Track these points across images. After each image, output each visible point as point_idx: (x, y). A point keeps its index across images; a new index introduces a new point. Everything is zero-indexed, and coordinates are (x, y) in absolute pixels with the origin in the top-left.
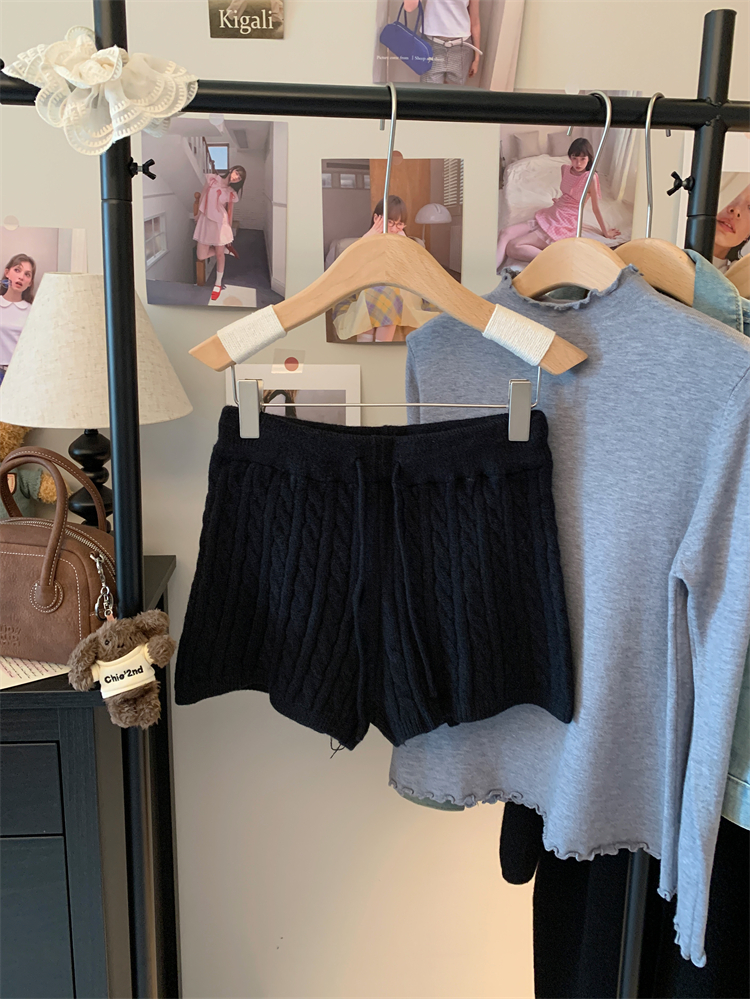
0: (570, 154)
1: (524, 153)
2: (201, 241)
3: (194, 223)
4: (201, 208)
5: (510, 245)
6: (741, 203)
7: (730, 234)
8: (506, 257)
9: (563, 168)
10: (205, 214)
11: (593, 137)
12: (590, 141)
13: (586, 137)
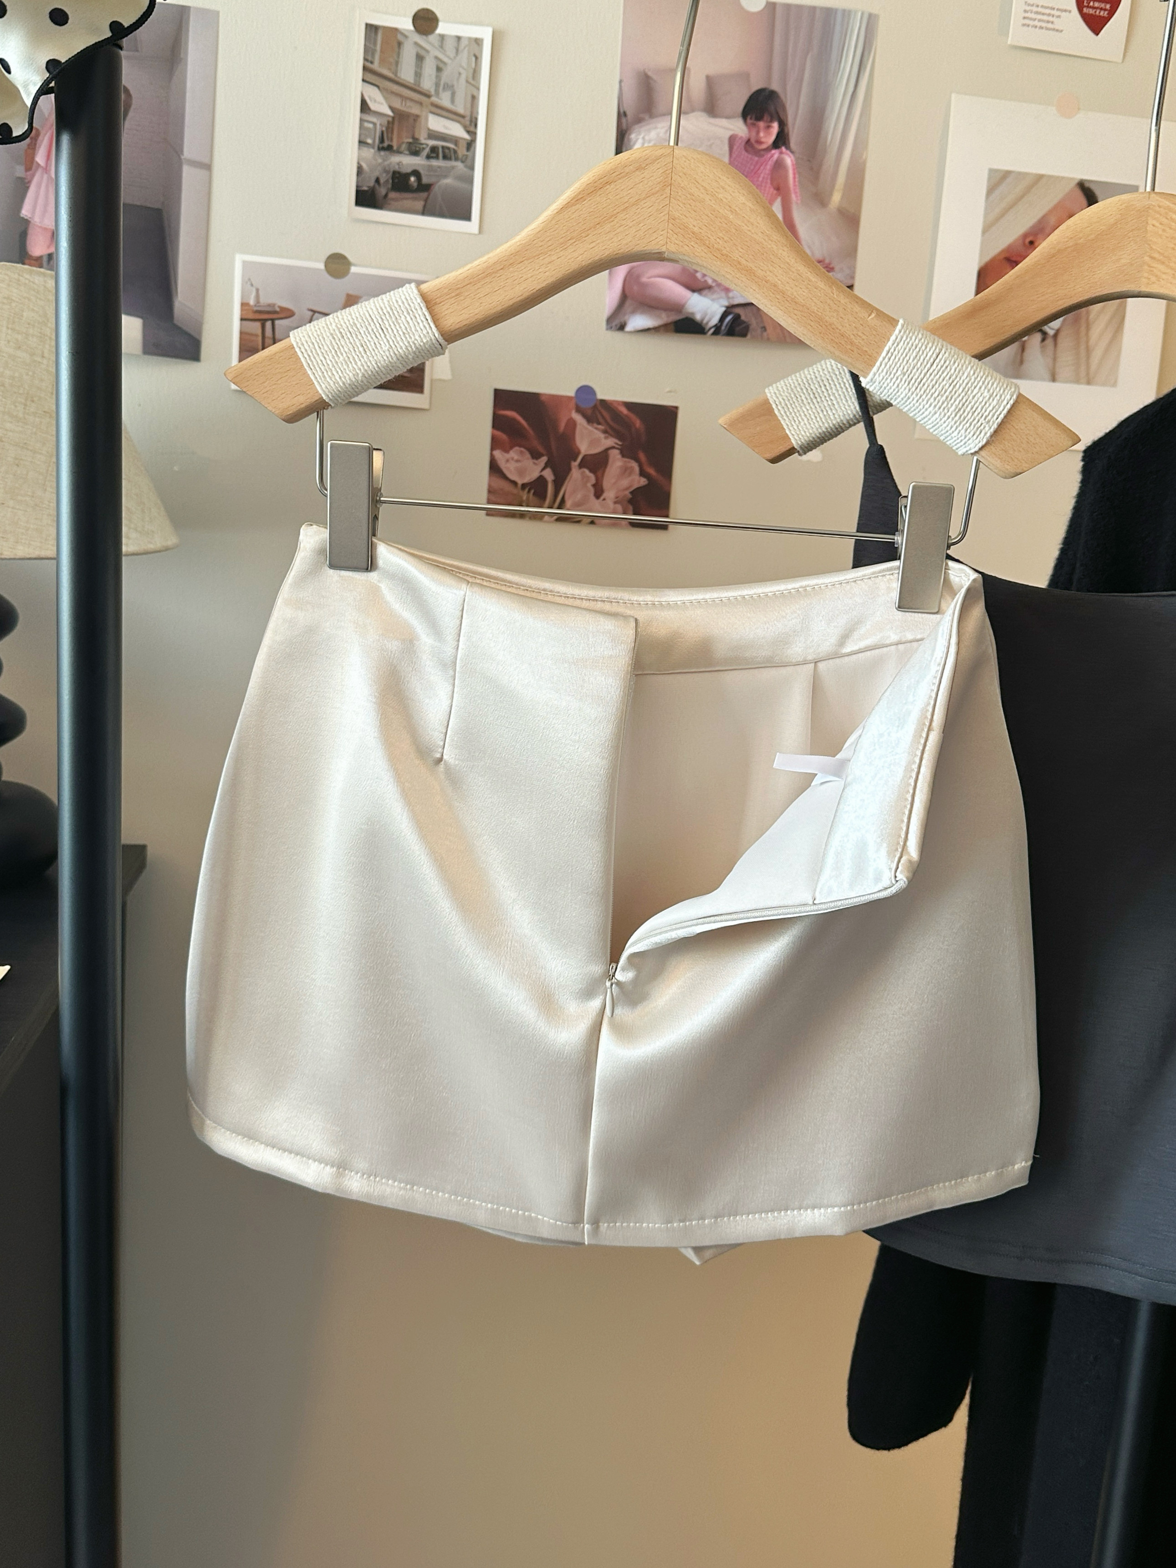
0: (745, 115)
1: (662, 106)
2: (34, 220)
4: (40, 158)
5: (633, 277)
8: (624, 297)
9: (732, 140)
10: (46, 169)
11: (789, 88)
12: (782, 96)
13: (775, 86)
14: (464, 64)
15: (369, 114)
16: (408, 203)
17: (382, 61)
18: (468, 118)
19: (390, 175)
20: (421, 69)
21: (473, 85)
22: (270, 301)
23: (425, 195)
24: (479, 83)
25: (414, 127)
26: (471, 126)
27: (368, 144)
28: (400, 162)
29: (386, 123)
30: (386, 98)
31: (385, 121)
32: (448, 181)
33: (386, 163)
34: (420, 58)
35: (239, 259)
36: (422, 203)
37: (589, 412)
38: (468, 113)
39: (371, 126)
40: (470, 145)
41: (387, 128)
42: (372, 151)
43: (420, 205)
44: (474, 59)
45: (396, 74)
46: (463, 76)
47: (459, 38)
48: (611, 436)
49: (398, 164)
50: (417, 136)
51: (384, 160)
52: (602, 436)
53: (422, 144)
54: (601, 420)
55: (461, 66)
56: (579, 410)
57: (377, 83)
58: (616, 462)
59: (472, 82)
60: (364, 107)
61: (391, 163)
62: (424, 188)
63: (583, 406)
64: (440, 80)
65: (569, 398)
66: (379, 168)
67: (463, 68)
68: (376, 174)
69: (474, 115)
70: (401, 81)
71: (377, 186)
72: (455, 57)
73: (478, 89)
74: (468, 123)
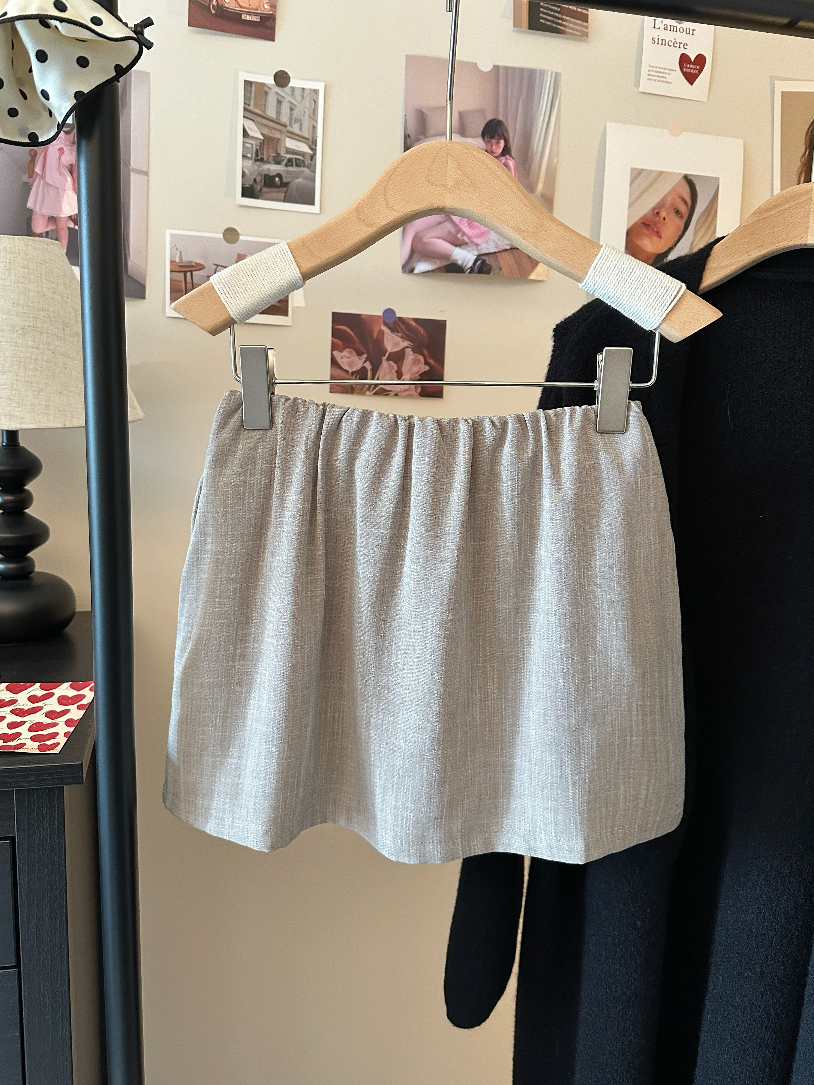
0: (483, 135)
1: (431, 131)
2: (37, 209)
3: (27, 189)
4: (38, 169)
5: (417, 239)
6: (667, 206)
7: (655, 238)
8: (413, 251)
10: (43, 177)
11: (509, 119)
12: (506, 124)
13: (501, 118)
14: (307, 105)
15: (248, 138)
16: (274, 195)
17: (255, 105)
18: (311, 140)
19: (263, 176)
20: (280, 109)
21: (314, 120)
22: (190, 259)
23: (285, 189)
24: (317, 117)
25: (277, 146)
26: (313, 144)
27: (248, 157)
28: (269, 169)
29: (259, 144)
30: (259, 128)
31: (258, 142)
32: (299, 180)
33: (260, 169)
34: (279, 102)
35: (168, 232)
36: (283, 194)
37: (392, 326)
38: (310, 137)
39: (249, 146)
40: (313, 157)
41: (260, 147)
42: (251, 162)
43: (282, 195)
44: (313, 103)
45: (264, 112)
46: (307, 114)
47: (303, 89)
48: (407, 340)
49: (268, 170)
50: (279, 152)
51: (259, 168)
52: (400, 340)
53: (282, 157)
54: (399, 330)
55: (306, 107)
56: (385, 324)
57: (253, 119)
58: (410, 356)
59: (313, 118)
60: (245, 134)
61: (263, 169)
62: (284, 185)
63: (387, 321)
64: (292, 116)
65: (379, 316)
66: (256, 173)
67: (307, 108)
68: (255, 176)
69: (315, 138)
70: (267, 117)
71: (254, 184)
72: (301, 101)
73: (317, 122)
74: (311, 143)
